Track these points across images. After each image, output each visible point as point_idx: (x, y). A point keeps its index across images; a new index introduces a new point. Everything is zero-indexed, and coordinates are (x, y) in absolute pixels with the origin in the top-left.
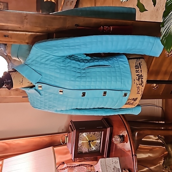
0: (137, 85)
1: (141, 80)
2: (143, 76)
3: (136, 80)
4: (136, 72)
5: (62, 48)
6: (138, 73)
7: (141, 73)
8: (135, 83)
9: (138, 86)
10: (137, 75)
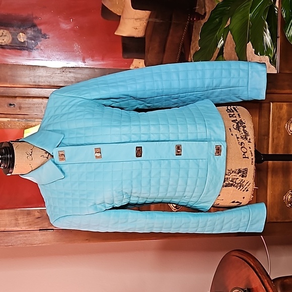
0: (238, 138)
1: (243, 130)
2: (244, 123)
3: (232, 129)
4: (230, 117)
5: (96, 86)
6: (235, 119)
7: (240, 119)
8: (232, 134)
9: (241, 140)
10: (232, 121)
